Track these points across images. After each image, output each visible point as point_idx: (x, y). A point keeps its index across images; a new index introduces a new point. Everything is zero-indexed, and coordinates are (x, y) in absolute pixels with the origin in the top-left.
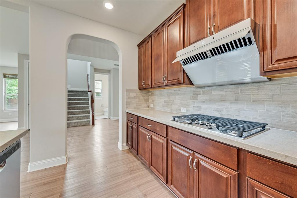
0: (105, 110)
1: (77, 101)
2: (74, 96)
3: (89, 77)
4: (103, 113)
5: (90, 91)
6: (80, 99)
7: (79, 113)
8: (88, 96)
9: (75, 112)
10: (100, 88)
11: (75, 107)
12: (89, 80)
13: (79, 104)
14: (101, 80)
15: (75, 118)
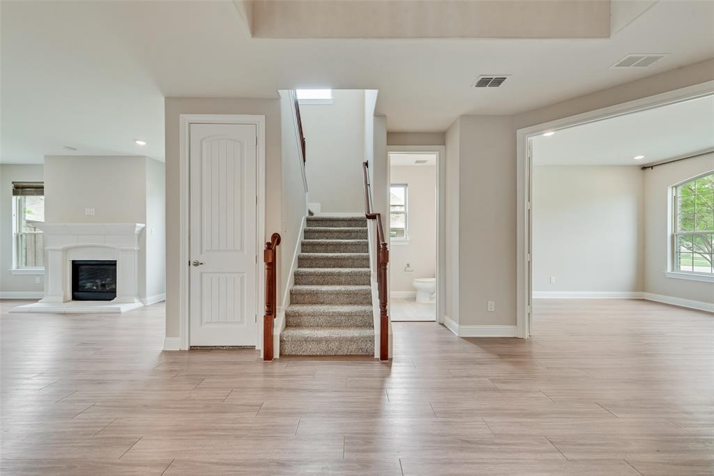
0: (419, 283)
1: (334, 251)
2: (326, 235)
3: (371, 169)
4: (412, 292)
5: (373, 217)
6: (340, 244)
7: (336, 298)
8: (364, 234)
9: (324, 293)
10: (403, 204)
11: (324, 275)
12: (371, 181)
13: (338, 263)
14: (404, 182)
15: (321, 320)
